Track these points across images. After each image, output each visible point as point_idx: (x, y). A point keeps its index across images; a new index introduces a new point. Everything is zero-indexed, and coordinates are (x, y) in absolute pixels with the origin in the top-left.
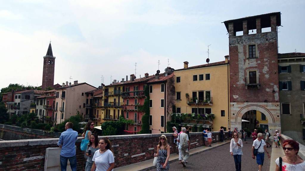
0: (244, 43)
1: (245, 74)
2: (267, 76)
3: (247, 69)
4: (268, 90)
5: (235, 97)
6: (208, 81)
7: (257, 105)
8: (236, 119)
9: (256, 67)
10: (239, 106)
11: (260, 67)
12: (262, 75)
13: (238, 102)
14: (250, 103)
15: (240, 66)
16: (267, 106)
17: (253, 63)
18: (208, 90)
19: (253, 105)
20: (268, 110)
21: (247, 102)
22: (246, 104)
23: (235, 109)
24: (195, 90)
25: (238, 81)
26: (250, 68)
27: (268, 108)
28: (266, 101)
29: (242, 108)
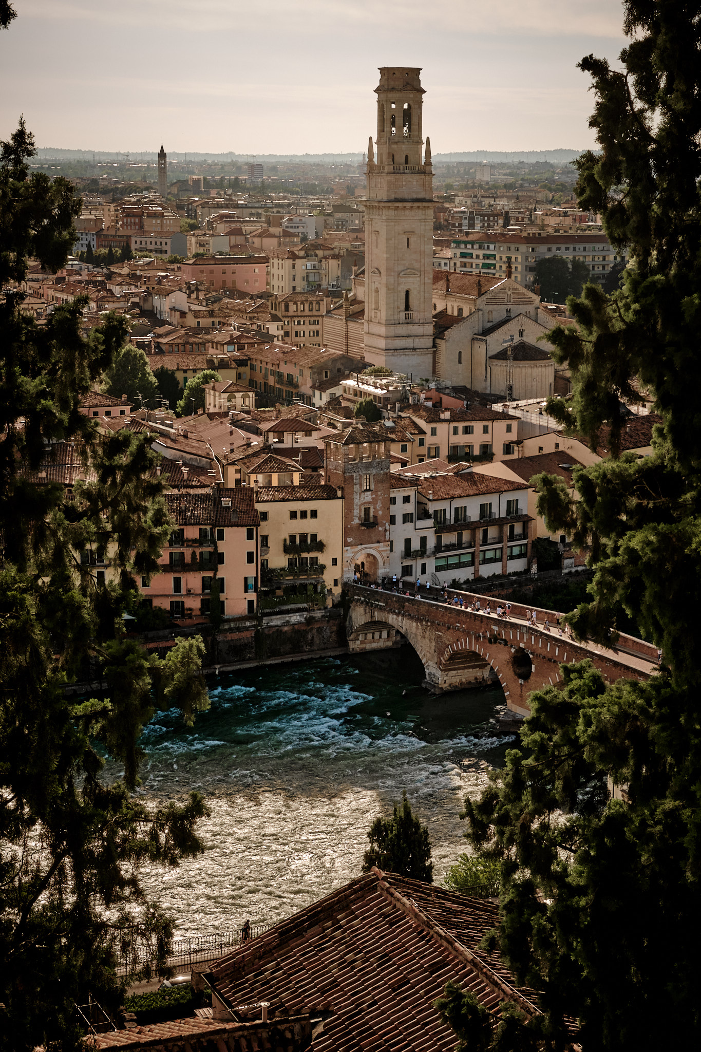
0: (360, 473)
1: (360, 510)
2: (380, 513)
3: (362, 504)
4: (380, 529)
5: (349, 540)
6: (314, 520)
7: (370, 548)
8: (349, 566)
9: (370, 503)
10: (353, 550)
11: (374, 501)
12: (376, 511)
13: (352, 546)
14: (363, 546)
15: (356, 501)
16: (379, 547)
17: (368, 497)
18: (314, 532)
19: (366, 548)
20: (380, 552)
21: (361, 544)
22: (360, 547)
23: (348, 555)
24: (293, 532)
25: (353, 521)
26: (365, 503)
27: (380, 549)
28: (378, 542)
29: (356, 553)
